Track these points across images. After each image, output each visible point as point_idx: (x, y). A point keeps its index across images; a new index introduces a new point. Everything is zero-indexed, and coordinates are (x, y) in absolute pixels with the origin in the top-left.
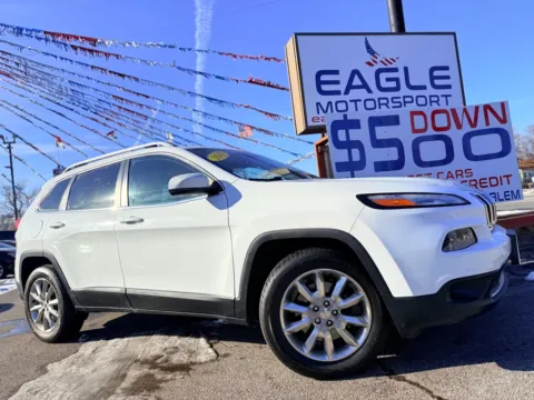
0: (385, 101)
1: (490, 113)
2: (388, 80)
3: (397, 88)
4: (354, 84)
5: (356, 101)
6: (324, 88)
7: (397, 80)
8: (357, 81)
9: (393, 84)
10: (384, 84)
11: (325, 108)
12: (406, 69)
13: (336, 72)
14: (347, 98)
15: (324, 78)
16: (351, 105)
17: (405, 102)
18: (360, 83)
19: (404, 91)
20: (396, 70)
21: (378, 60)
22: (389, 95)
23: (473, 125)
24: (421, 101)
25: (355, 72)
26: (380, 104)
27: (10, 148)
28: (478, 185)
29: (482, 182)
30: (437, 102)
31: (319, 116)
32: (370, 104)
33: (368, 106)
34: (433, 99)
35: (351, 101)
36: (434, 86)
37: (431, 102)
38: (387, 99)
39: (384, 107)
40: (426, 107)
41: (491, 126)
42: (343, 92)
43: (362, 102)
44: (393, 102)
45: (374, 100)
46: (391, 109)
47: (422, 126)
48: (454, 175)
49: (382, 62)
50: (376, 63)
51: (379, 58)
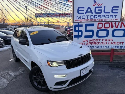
0: (96, 16)
1: (122, 24)
3: (101, 13)
4: (88, 11)
5: (88, 16)
6: (80, 12)
7: (101, 10)
8: (89, 10)
9: (100, 11)
10: (97, 11)
11: (79, 18)
12: (105, 7)
13: (84, 8)
14: (85, 15)
15: (80, 9)
16: (86, 17)
18: (90, 11)
19: (103, 13)
20: (101, 7)
22: (98, 15)
23: (117, 27)
24: (107, 17)
25: (89, 8)
26: (95, 17)
27: (26, 8)
28: (114, 44)
29: (115, 43)
30: (112, 17)
31: (77, 19)
32: (92, 17)
33: (91, 18)
34: (111, 16)
35: (86, 16)
36: (113, 12)
37: (110, 17)
38: (97, 16)
39: (96, 18)
40: (108, 19)
41: (122, 28)
42: (84, 13)
43: (90, 16)
44: (98, 17)
45: (93, 16)
46: (98, 19)
47: (101, 27)
48: (107, 40)
49: (98, 5)
50: (96, 5)
51: (97, 4)
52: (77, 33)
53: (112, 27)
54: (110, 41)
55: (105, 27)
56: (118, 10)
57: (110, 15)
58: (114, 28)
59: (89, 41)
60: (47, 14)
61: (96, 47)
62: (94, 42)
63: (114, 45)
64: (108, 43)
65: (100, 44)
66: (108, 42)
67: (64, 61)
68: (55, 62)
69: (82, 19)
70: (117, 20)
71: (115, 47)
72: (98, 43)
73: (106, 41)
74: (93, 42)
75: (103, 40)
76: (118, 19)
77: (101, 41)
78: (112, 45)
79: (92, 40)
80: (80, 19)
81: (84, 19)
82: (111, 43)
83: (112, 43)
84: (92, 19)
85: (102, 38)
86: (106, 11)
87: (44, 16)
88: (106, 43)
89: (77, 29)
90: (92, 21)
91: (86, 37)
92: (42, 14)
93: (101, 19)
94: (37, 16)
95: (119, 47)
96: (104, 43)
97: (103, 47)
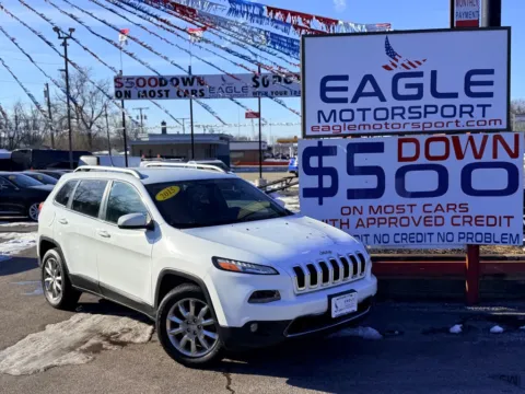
1: (499, 144)
2: (408, 86)
3: (419, 96)
4: (364, 91)
5: (364, 110)
6: (329, 95)
7: (420, 86)
8: (369, 88)
9: (414, 91)
11: (327, 117)
12: (434, 74)
14: (354, 106)
15: (330, 84)
16: (359, 115)
18: (373, 91)
19: (428, 98)
20: (420, 74)
21: (399, 64)
22: (406, 104)
26: (393, 115)
28: (473, 222)
29: (478, 220)
30: (470, 113)
31: (319, 125)
32: (381, 114)
33: (378, 117)
34: (465, 109)
35: (358, 110)
36: (470, 94)
37: (461, 112)
38: (403, 108)
39: (398, 119)
40: (454, 119)
41: (499, 159)
42: (350, 100)
43: (372, 112)
44: (410, 112)
45: (387, 110)
46: (407, 120)
47: (413, 154)
48: (445, 209)
49: (403, 65)
50: (396, 66)
51: (401, 61)
52: (316, 177)
54: (458, 214)
55: (428, 157)
56: (491, 83)
57: (462, 106)
58: (469, 158)
59: (366, 210)
61: (398, 238)
62: (387, 216)
63: (474, 229)
64: (448, 220)
65: (417, 225)
66: (448, 216)
69: (342, 124)
70: (493, 123)
71: (479, 238)
72: (405, 222)
73: (439, 213)
74: (383, 215)
75: (427, 208)
76: (498, 122)
77: (418, 213)
78: (467, 228)
79: (380, 207)
80: (331, 123)
81: (347, 124)
82: (464, 222)
83: (467, 220)
84: (383, 122)
86: (439, 89)
88: (439, 221)
90: (384, 130)
93: (422, 120)
96: (433, 219)
97: (428, 236)
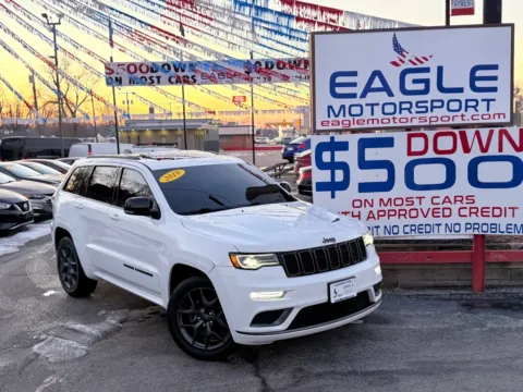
0: (408, 106)
1: (505, 139)
2: (415, 81)
3: (426, 91)
4: (373, 86)
5: (372, 105)
6: (339, 90)
7: (427, 82)
8: (377, 83)
9: (421, 87)
10: (409, 86)
11: (337, 112)
12: (440, 70)
13: (354, 74)
14: (363, 102)
15: (339, 80)
16: (367, 110)
17: (432, 107)
18: (381, 86)
19: (434, 93)
20: (427, 70)
21: (406, 60)
22: (414, 99)
23: (484, 150)
24: (454, 106)
25: (377, 74)
26: (401, 109)
27: (54, 31)
28: (479, 214)
29: (484, 212)
30: (475, 107)
31: (329, 120)
32: (389, 109)
33: (386, 111)
34: (470, 104)
35: (367, 105)
36: (474, 89)
37: (467, 107)
38: (410, 103)
39: (405, 113)
40: (459, 113)
41: (504, 153)
42: (359, 96)
43: (380, 106)
44: (417, 107)
45: (394, 104)
46: (414, 115)
47: (421, 148)
48: (453, 201)
49: (410, 61)
50: (403, 62)
51: (408, 57)
52: (329, 172)
53: (467, 149)
54: (465, 205)
55: (436, 151)
56: (495, 78)
57: (467, 101)
58: (476, 152)
59: (376, 203)
60: (179, 67)
61: (407, 230)
62: (397, 208)
63: (481, 220)
64: (455, 212)
65: (425, 217)
66: (455, 207)
67: (276, 253)
68: (252, 256)
69: (351, 118)
70: (496, 116)
71: (485, 228)
72: (414, 213)
73: (446, 205)
74: (393, 207)
75: (435, 201)
76: (502, 116)
77: (426, 205)
78: (473, 219)
79: (390, 199)
80: (341, 118)
81: (356, 118)
82: (471, 213)
83: (474, 211)
84: (391, 117)
85: (429, 194)
86: (445, 85)
87: (158, 78)
88: (447, 212)
89: (326, 157)
90: (392, 124)
91: (364, 187)
92: (144, 69)
93: (429, 114)
94: (113, 76)
95: (503, 228)
96: (441, 211)
97: (436, 227)
